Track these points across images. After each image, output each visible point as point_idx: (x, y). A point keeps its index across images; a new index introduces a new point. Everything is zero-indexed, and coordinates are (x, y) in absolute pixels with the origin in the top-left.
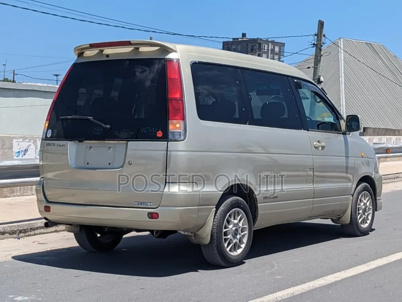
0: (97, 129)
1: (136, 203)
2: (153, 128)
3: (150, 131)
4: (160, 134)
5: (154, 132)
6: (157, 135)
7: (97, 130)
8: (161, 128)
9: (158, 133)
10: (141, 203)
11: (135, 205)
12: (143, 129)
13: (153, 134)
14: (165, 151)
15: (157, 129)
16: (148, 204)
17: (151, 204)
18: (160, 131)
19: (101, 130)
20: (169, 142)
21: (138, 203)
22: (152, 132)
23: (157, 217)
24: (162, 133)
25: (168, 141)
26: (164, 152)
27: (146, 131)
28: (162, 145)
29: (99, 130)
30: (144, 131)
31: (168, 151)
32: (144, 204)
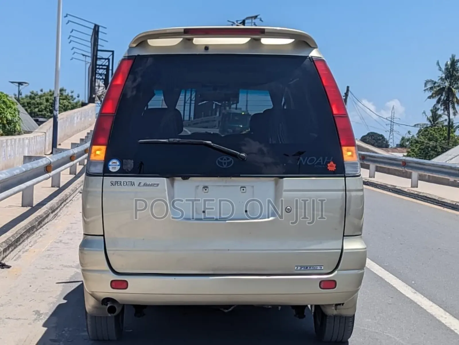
0: (222, 159)
1: (297, 268)
2: (321, 158)
3: (316, 161)
4: (332, 166)
5: (322, 164)
6: (328, 168)
7: (223, 161)
8: (332, 158)
9: (329, 165)
10: (305, 267)
11: (296, 271)
12: (306, 159)
13: (321, 166)
14: (344, 191)
15: (327, 159)
16: (317, 268)
17: (321, 268)
18: (332, 163)
19: (231, 161)
20: (347, 178)
21: (301, 268)
22: (319, 164)
23: (334, 286)
24: (335, 165)
25: (345, 177)
26: (342, 192)
27: (310, 162)
28: (337, 182)
29: (226, 161)
30: (306, 162)
31: (347, 190)
32: (311, 269)
